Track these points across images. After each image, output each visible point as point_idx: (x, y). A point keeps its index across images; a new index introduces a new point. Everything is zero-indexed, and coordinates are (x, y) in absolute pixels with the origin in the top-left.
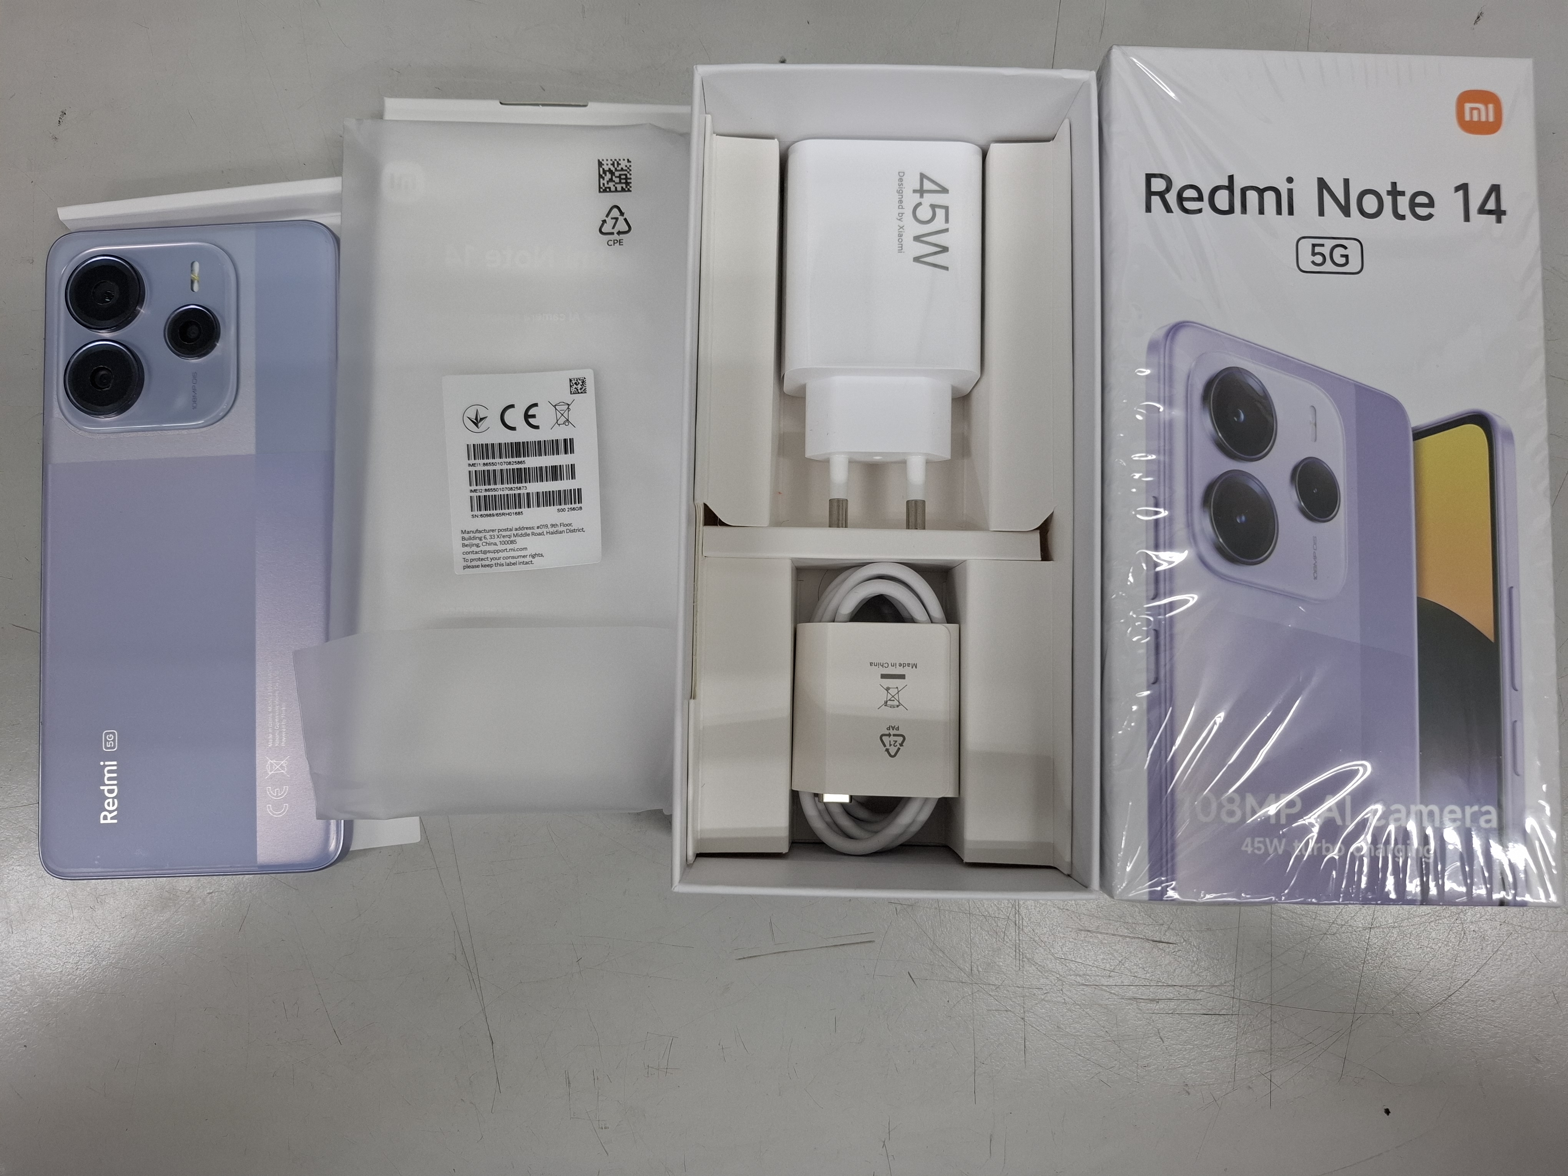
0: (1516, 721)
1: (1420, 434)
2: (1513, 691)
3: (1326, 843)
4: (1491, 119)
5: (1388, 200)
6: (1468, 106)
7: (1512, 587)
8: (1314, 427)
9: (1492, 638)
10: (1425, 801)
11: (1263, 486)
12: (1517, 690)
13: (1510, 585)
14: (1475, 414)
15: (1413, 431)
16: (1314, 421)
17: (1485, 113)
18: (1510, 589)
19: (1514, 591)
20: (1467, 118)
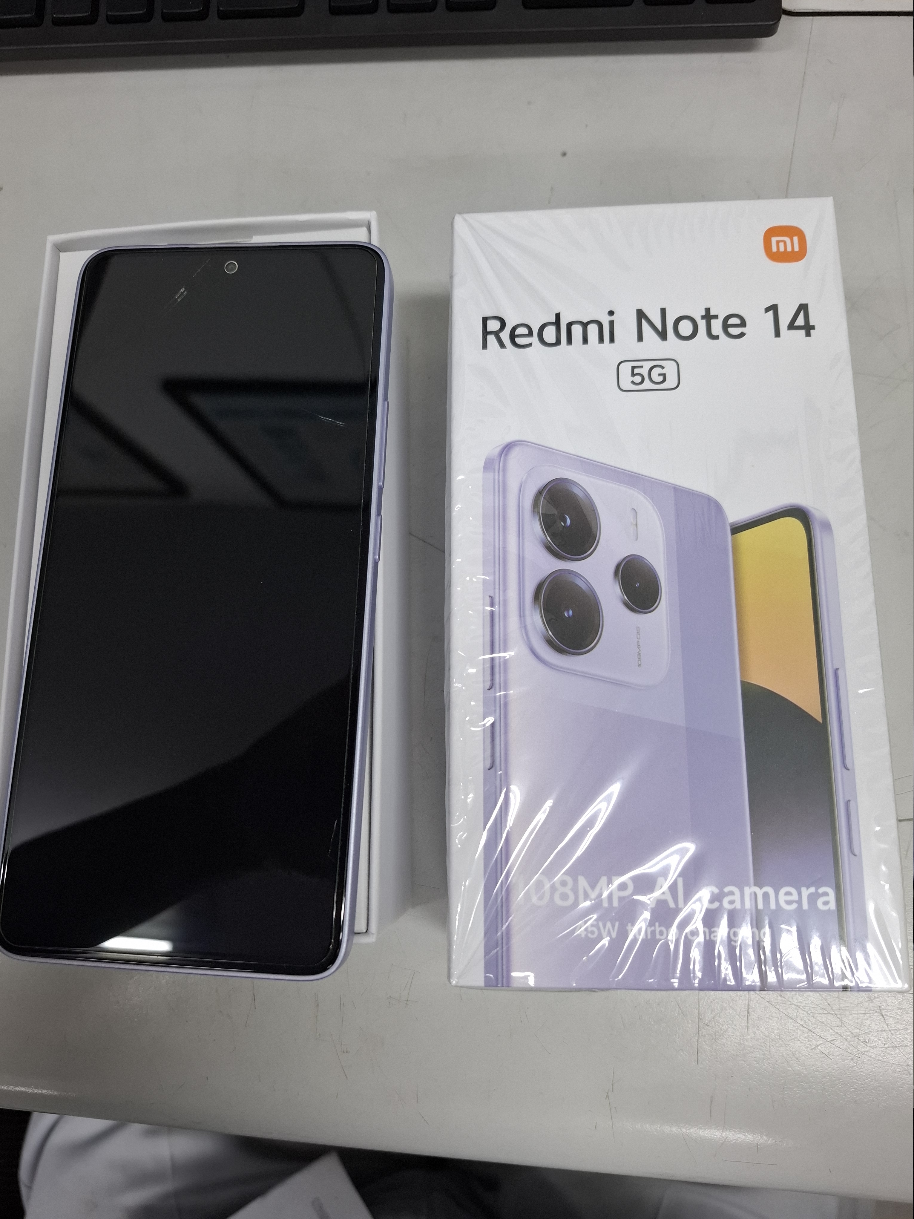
0: (849, 801)
1: (737, 529)
2: (844, 770)
3: (660, 926)
4: (796, 249)
5: (702, 325)
6: (774, 240)
7: (838, 669)
8: (635, 527)
9: (820, 719)
10: (759, 883)
11: (588, 582)
12: (848, 770)
13: (835, 667)
14: (792, 508)
15: (731, 527)
16: (635, 523)
17: (791, 244)
18: (836, 671)
19: (840, 673)
20: (774, 249)
